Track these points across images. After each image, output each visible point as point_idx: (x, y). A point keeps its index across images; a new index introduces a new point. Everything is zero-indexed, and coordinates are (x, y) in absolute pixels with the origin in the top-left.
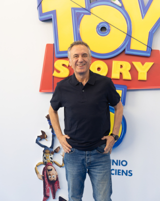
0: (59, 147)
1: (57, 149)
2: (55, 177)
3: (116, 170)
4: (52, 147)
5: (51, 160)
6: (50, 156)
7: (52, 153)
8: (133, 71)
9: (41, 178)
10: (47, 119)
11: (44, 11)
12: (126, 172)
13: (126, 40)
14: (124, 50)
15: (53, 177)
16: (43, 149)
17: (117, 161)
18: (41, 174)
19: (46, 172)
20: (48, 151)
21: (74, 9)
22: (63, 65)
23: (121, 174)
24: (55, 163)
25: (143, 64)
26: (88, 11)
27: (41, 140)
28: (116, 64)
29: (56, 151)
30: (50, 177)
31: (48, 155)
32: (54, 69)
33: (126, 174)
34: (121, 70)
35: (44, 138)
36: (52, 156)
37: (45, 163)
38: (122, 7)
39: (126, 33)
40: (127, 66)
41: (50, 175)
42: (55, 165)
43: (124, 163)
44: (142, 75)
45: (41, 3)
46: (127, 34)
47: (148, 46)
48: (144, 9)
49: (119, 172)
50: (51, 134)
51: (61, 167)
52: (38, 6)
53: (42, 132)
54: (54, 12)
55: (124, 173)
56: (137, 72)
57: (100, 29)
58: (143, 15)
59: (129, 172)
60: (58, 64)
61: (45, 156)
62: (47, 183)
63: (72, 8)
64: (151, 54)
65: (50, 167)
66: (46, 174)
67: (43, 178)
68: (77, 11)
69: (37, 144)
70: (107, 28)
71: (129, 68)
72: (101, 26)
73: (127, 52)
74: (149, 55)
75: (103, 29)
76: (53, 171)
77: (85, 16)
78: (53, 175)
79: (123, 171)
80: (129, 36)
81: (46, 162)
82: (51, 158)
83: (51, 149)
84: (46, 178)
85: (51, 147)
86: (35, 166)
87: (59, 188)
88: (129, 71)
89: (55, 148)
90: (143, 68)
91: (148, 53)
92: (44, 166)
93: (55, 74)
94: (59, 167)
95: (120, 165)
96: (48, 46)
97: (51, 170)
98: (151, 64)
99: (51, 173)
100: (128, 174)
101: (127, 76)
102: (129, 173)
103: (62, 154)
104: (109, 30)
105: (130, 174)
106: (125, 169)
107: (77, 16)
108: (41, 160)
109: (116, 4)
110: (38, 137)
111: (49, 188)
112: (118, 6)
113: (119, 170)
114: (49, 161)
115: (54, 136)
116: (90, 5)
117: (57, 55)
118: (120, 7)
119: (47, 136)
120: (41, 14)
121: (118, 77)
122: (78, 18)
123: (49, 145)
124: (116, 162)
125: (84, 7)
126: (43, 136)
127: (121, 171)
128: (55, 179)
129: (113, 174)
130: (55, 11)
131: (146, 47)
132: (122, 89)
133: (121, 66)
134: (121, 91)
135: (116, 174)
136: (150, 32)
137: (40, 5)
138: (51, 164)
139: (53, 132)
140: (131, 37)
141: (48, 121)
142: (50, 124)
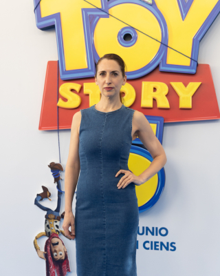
2: (63, 254)
3: (152, 242)
4: (58, 210)
5: (56, 229)
6: (55, 224)
7: (59, 219)
8: (172, 95)
9: (43, 256)
10: (50, 169)
12: (166, 245)
13: (160, 52)
14: (158, 66)
15: (59, 255)
16: (45, 213)
17: (153, 228)
18: (43, 250)
19: (50, 247)
20: (52, 216)
21: (85, 11)
22: (72, 90)
23: (159, 248)
24: (62, 233)
25: (186, 85)
26: (105, 12)
27: (41, 200)
28: (146, 86)
30: (55, 254)
31: (52, 221)
32: (59, 96)
33: (167, 249)
34: (155, 95)
35: (46, 197)
36: (58, 223)
37: (48, 234)
38: (153, 5)
39: (160, 41)
40: (163, 88)
41: (56, 251)
42: (62, 237)
43: (163, 232)
44: (186, 101)
45: (39, 3)
46: (161, 43)
47: (191, 59)
48: (184, 7)
49: (156, 246)
50: (57, 191)
52: (35, 9)
54: (58, 16)
55: (163, 247)
56: (178, 97)
57: (122, 37)
58: (184, 15)
59: (172, 246)
60: (65, 89)
61: (48, 223)
62: (52, 263)
63: (83, 10)
64: (196, 71)
65: (55, 240)
66: (49, 251)
67: (46, 256)
68: (89, 13)
69: (36, 206)
70: (133, 35)
71: (166, 91)
72: (124, 32)
73: (162, 68)
74: (194, 71)
75: (127, 37)
76: (60, 246)
77: (102, 19)
78: (60, 251)
79: (162, 244)
80: (164, 45)
81: (49, 233)
82: (57, 226)
83: (56, 213)
84: (50, 257)
85: (56, 211)
86: (34, 238)
87: (69, 271)
88: (166, 96)
90: (186, 93)
91: (193, 69)
92: (47, 238)
93: (61, 103)
94: (68, 240)
95: (157, 235)
96: (50, 63)
97: (57, 244)
98: (198, 84)
99: (57, 248)
100: (170, 248)
101: (164, 103)
102: (171, 247)
104: (136, 38)
105: (173, 248)
106: (165, 240)
107: (90, 19)
108: (43, 231)
109: (144, 1)
110: (38, 195)
111: (55, 271)
112: (147, 3)
113: (156, 242)
114: (54, 231)
115: (60, 193)
116: (108, 4)
117: (62, 77)
118: (151, 5)
119: (50, 194)
120: (39, 18)
121: (150, 104)
122: (91, 23)
123: (53, 207)
124: (151, 230)
125: (100, 7)
126: (45, 194)
127: (159, 244)
128: (64, 258)
129: (148, 249)
130: (59, 13)
132: (156, 122)
133: (155, 89)
134: (156, 125)
135: (152, 249)
136: (194, 39)
137: (37, 6)
138: (56, 234)
139: (59, 187)
140: (167, 46)
141: (52, 171)
142: (54, 177)
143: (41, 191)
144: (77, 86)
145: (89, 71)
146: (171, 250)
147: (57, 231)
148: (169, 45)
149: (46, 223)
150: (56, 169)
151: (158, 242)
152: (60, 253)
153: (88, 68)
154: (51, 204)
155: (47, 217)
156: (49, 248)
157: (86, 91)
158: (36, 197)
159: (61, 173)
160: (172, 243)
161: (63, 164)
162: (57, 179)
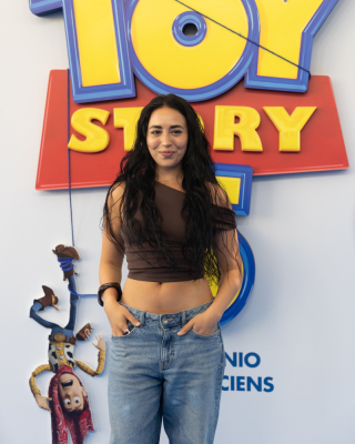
0: (88, 326)
1: (82, 331)
2: (81, 402)
3: (232, 378)
4: (71, 326)
5: (68, 358)
6: (66, 350)
7: (72, 341)
8: (267, 129)
9: (46, 405)
10: (55, 257)
12: (257, 382)
13: (245, 54)
14: (243, 79)
15: (75, 403)
16: (49, 331)
17: (235, 354)
19: (59, 389)
20: (61, 337)
22: (94, 121)
23: (245, 386)
24: (79, 366)
25: (290, 112)
27: (42, 309)
28: (223, 115)
29: (82, 337)
30: (67, 401)
31: (61, 346)
32: (70, 131)
33: (259, 388)
34: (237, 128)
35: (51, 305)
36: (71, 349)
37: (55, 368)
39: (246, 36)
40: (250, 117)
41: (68, 396)
42: (79, 372)
43: (252, 360)
44: (290, 140)
46: (248, 40)
47: (299, 67)
49: (239, 384)
50: (68, 293)
51: (94, 374)
53: (46, 288)
55: (252, 386)
56: (277, 132)
57: (181, 29)
59: (266, 383)
60: (81, 118)
61: (53, 349)
62: (61, 416)
64: (308, 87)
65: (66, 378)
66: (56, 396)
67: (51, 405)
70: (199, 26)
71: (257, 122)
72: (184, 21)
73: (249, 83)
74: (304, 88)
75: (189, 29)
76: (76, 388)
78: (75, 395)
79: (250, 380)
80: (253, 43)
81: (56, 365)
82: (70, 354)
83: (68, 332)
84: (58, 406)
85: (67, 327)
86: (30, 375)
87: (91, 429)
88: (257, 130)
89: (78, 329)
90: (290, 125)
91: (301, 84)
92: (52, 375)
93: (74, 143)
94: (89, 377)
95: (241, 365)
96: (54, 74)
97: (71, 383)
98: (313, 109)
99: (71, 390)
100: (264, 386)
101: (252, 142)
102: (266, 385)
103: (96, 343)
104: (205, 32)
105: (268, 388)
106: (255, 374)
110: (35, 301)
111: (67, 430)
113: (239, 378)
114: (65, 362)
115: (74, 297)
117: (77, 97)
119: (57, 299)
121: (229, 145)
122: (126, 5)
123: (63, 321)
124: (232, 357)
126: (48, 299)
127: (245, 381)
128: (82, 408)
129: (226, 389)
131: (296, 69)
132: (241, 174)
133: (237, 119)
134: (238, 180)
135: (233, 389)
136: (303, 33)
138: (69, 368)
139: (72, 287)
140: (259, 46)
141: (59, 260)
142: (63, 269)
143: (42, 295)
144: (102, 114)
145: (124, 87)
146: (265, 390)
147: (70, 362)
148: (261, 44)
149: (50, 348)
150: (67, 256)
151: (243, 378)
152: (76, 398)
153: (122, 82)
154: (60, 317)
155: (51, 338)
156: (56, 392)
157: (117, 122)
159: (75, 263)
160: (267, 379)
161: (79, 248)
162: (69, 274)
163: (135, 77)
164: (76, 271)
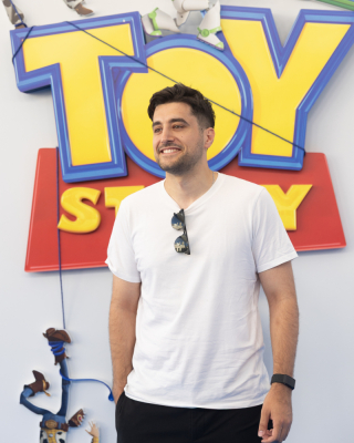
0: (81, 412)
1: (75, 417)
4: (63, 412)
6: (58, 437)
7: (65, 428)
10: (46, 341)
11: (29, 68)
13: (239, 132)
14: (237, 157)
20: (53, 424)
21: (104, 60)
22: (84, 200)
26: (140, 63)
27: (32, 395)
29: (74, 423)
32: (60, 211)
35: (41, 390)
36: (63, 436)
38: (226, 50)
39: (240, 113)
45: (21, 46)
46: (241, 117)
47: (294, 145)
48: (280, 54)
50: (60, 378)
52: (14, 56)
53: (36, 374)
54: (55, 69)
58: (280, 68)
60: (71, 198)
61: (45, 437)
63: (100, 58)
64: (304, 164)
68: (112, 65)
73: (243, 161)
74: (299, 166)
77: (135, 76)
80: (247, 120)
82: (62, 441)
83: (60, 418)
85: (59, 414)
91: (297, 161)
93: (64, 224)
96: (43, 153)
103: (89, 429)
107: (115, 75)
109: (209, 45)
110: (26, 387)
115: (66, 382)
116: (146, 48)
117: (66, 177)
118: (221, 51)
119: (48, 385)
120: (22, 73)
123: (55, 408)
125: (131, 53)
126: (39, 385)
130: (58, 65)
131: (291, 146)
136: (297, 110)
137: (18, 53)
139: (63, 372)
140: (252, 123)
141: (50, 344)
142: (54, 353)
143: (32, 380)
144: (92, 194)
145: (115, 166)
148: (254, 121)
149: (41, 436)
150: (57, 340)
153: (113, 161)
154: (50, 402)
155: (42, 425)
157: (108, 202)
158: (22, 390)
159: (66, 346)
161: (70, 330)
162: (60, 358)
163: (126, 156)
164: (68, 354)
